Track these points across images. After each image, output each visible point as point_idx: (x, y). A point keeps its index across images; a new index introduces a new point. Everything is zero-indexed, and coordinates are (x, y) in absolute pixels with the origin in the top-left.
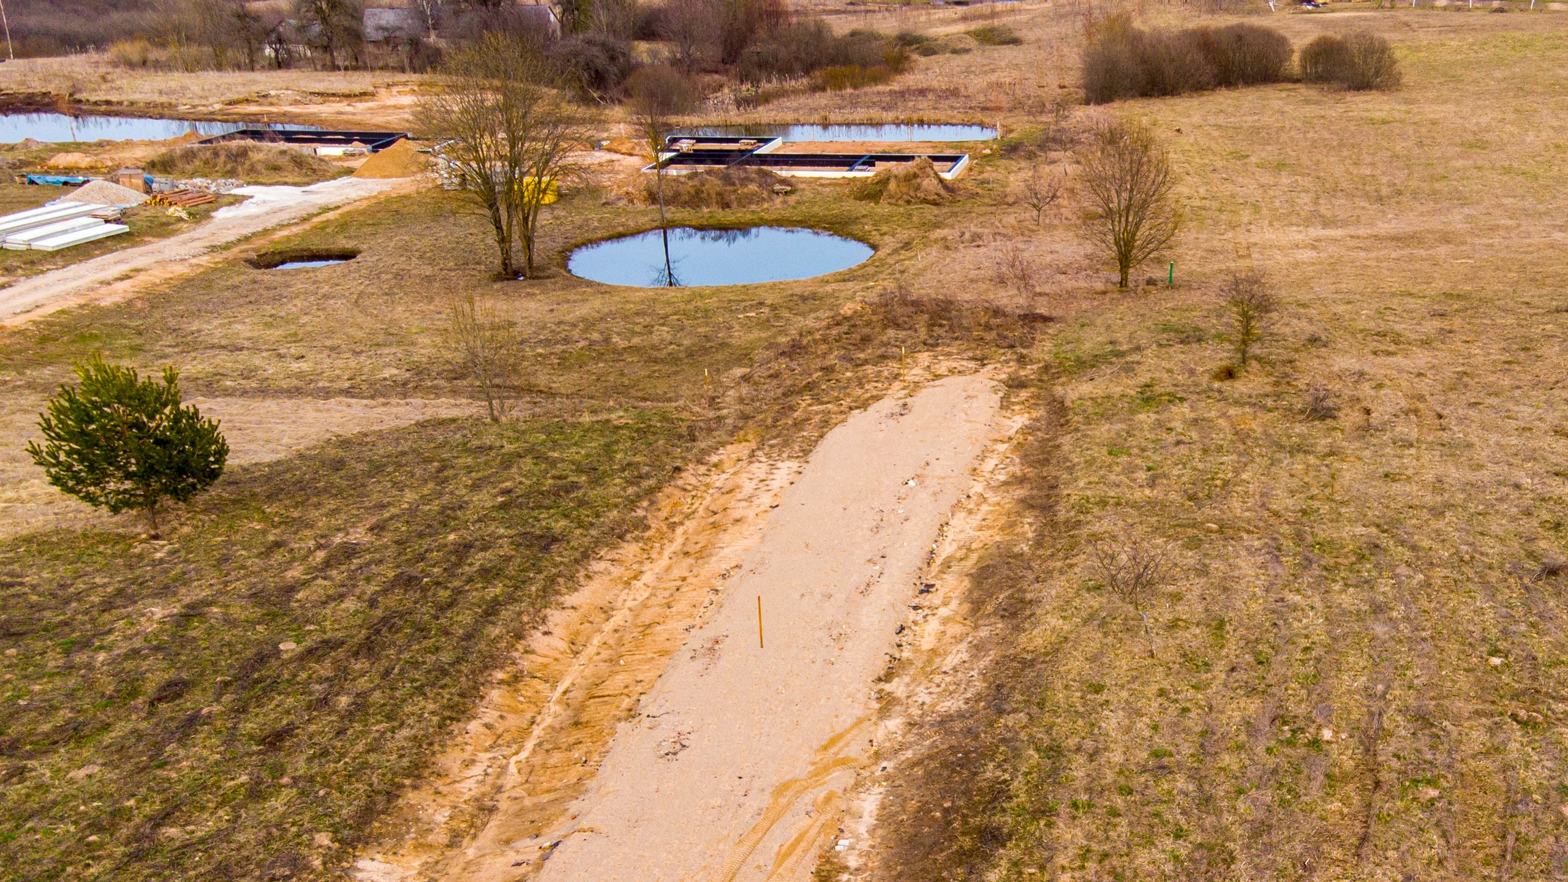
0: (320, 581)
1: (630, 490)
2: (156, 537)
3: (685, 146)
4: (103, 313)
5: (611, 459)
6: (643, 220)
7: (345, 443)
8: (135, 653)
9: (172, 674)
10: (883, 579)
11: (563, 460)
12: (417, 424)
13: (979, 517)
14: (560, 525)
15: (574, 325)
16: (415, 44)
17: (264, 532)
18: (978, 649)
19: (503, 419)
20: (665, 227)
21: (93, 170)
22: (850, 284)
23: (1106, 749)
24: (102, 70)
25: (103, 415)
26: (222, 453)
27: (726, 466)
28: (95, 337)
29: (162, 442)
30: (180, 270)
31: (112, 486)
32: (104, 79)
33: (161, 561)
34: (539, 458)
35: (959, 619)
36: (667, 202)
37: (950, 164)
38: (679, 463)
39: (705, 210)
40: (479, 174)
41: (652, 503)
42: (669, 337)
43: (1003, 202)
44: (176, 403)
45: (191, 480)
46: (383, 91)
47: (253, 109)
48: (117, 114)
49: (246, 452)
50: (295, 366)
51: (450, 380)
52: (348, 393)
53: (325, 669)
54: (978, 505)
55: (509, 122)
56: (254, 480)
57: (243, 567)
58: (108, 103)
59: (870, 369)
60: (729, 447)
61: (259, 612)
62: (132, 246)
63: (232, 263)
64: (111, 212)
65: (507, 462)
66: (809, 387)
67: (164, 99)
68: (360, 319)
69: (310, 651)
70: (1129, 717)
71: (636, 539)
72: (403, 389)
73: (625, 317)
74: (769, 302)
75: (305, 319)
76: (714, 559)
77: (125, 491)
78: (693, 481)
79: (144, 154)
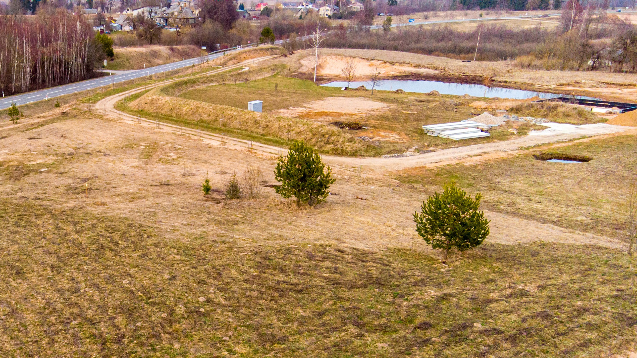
0: (504, 302)
2: (444, 263)
4: (464, 168)
8: (417, 306)
9: (427, 320)
17: (489, 274)
21: (486, 109)
24: (509, 68)
25: (446, 208)
26: (485, 235)
28: (456, 177)
29: (463, 224)
30: (503, 155)
31: (437, 237)
32: (508, 72)
33: (442, 273)
44: (476, 209)
45: (468, 243)
47: (570, 88)
48: (506, 87)
49: (496, 238)
50: (535, 206)
53: (490, 341)
56: (494, 250)
57: (473, 286)
58: (505, 82)
61: (472, 306)
62: (488, 143)
63: (526, 156)
64: (485, 127)
67: (530, 82)
69: (486, 331)
75: (549, 186)
77: (441, 241)
79: (510, 104)
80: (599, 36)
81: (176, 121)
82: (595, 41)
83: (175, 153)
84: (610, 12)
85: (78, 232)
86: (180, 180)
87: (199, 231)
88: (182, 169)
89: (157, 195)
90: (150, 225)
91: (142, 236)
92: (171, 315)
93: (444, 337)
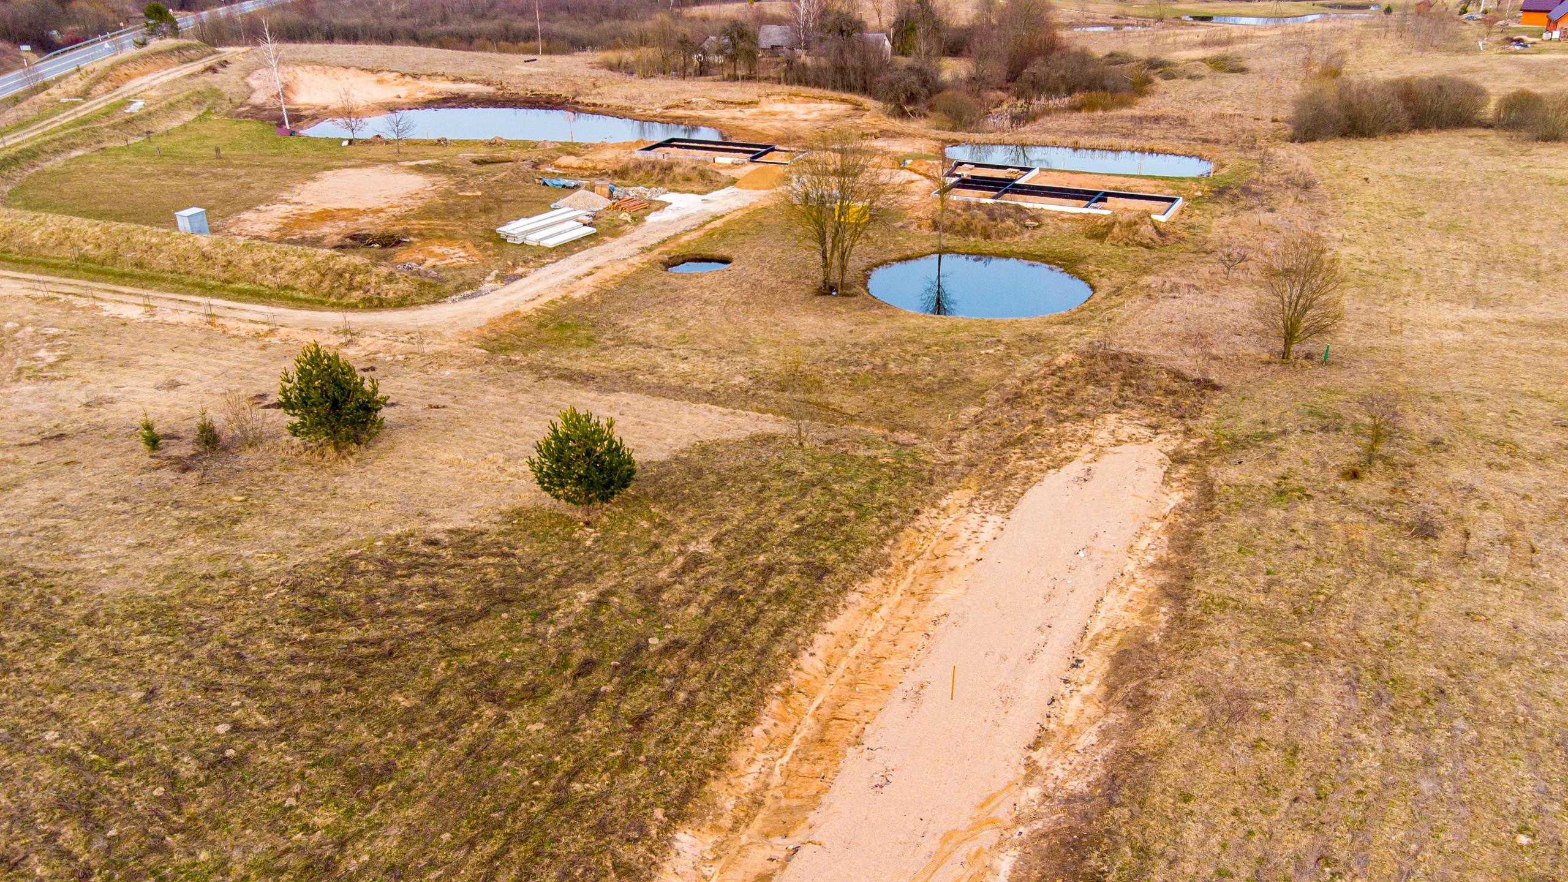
1: (883, 529)
2: (588, 524)
3: (966, 171)
5: (873, 496)
6: (926, 245)
8: (568, 630)
10: (1046, 649)
11: (841, 494)
13: (1127, 597)
14: (832, 557)
15: (864, 348)
18: (1105, 734)
20: (942, 251)
22: (1068, 328)
23: (1183, 859)
27: (951, 511)
33: (589, 548)
34: (827, 489)
35: (1096, 700)
37: (1167, 204)
38: (918, 507)
39: (972, 239)
41: (896, 541)
43: (1203, 250)
47: (680, 112)
53: (673, 665)
54: (1128, 584)
59: (1069, 426)
60: (956, 492)
61: (639, 607)
65: (806, 488)
66: (1021, 440)
69: (666, 649)
70: (1206, 831)
71: (881, 575)
74: (1005, 340)
76: (931, 603)
78: (926, 523)
81: (24, 262)
83: (51, 349)
86: (85, 419)
88: (78, 388)
92: (173, 785)
93: (616, 680)
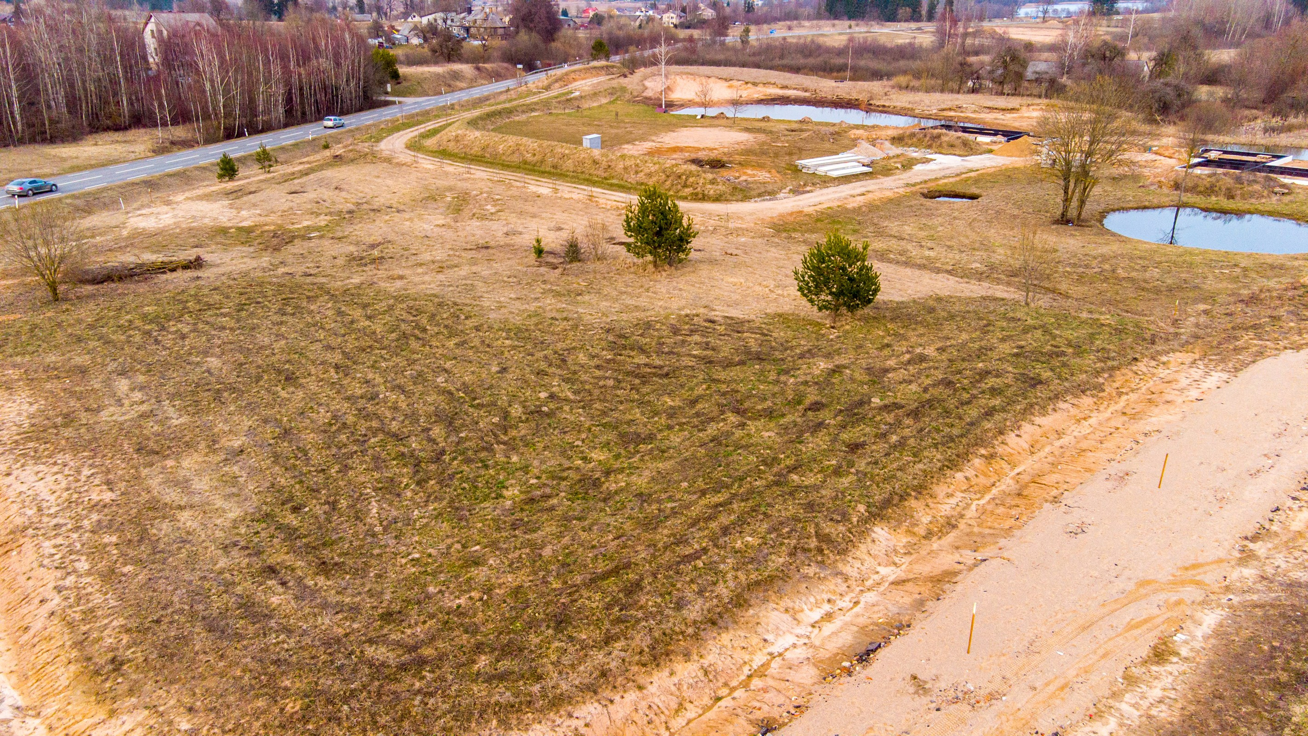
0: (902, 370)
1: (1099, 365)
2: (833, 327)
3: (1213, 155)
4: (847, 211)
5: (1092, 343)
6: (1165, 200)
7: (939, 299)
8: (806, 383)
9: (818, 398)
10: (1272, 470)
11: (1061, 337)
12: (982, 297)
14: (1047, 374)
16: (1052, 81)
17: (883, 337)
19: (1032, 305)
20: (1181, 206)
21: (866, 139)
24: (887, 89)
25: (830, 261)
26: (876, 291)
27: (1171, 365)
28: (839, 222)
29: (851, 280)
30: (889, 194)
31: (822, 297)
32: (886, 94)
33: (832, 340)
34: (1046, 332)
36: (1186, 190)
38: (1138, 356)
39: (1214, 198)
40: (1065, 159)
41: (1111, 376)
42: (1157, 276)
44: (864, 261)
45: (857, 302)
46: (1024, 108)
47: (952, 114)
48: (885, 112)
49: (888, 294)
50: (927, 253)
51: (1008, 276)
52: (949, 272)
55: (1094, 129)
56: (887, 309)
57: (867, 353)
58: (884, 106)
60: (1178, 353)
61: (867, 378)
62: (871, 179)
63: (914, 194)
64: (867, 161)
65: (1026, 330)
66: (1256, 327)
67: (910, 106)
68: (969, 233)
71: (1093, 396)
72: (980, 276)
73: (1131, 259)
75: (940, 229)
76: (1143, 422)
77: (827, 301)
78: (1144, 369)
79: (891, 133)
80: (977, 53)
81: (491, 163)
82: (972, 59)
83: (493, 206)
84: (986, 25)
85: (369, 318)
86: (504, 241)
87: (533, 306)
88: (504, 226)
89: (473, 262)
90: (468, 302)
91: (458, 317)
93: (839, 418)
